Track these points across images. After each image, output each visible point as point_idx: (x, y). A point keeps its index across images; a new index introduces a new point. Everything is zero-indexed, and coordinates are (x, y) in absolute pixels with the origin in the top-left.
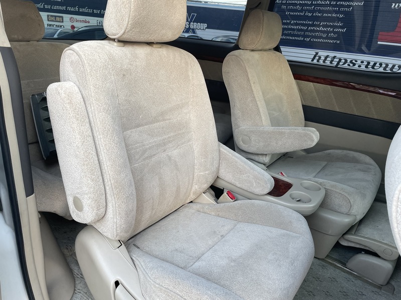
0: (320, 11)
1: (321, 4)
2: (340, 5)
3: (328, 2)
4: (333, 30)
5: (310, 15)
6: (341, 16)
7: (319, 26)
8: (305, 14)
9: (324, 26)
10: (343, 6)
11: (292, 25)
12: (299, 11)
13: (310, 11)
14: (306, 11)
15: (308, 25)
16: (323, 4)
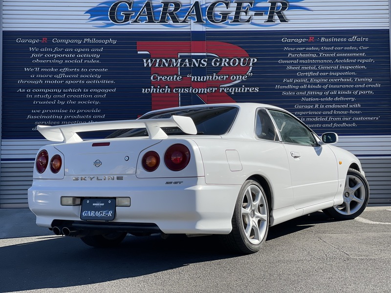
0: (73, 99)
1: (73, 92)
2: (93, 92)
3: (80, 90)
4: (92, 117)
5: (63, 103)
6: (97, 103)
7: (76, 114)
8: (56, 102)
9: (80, 114)
10: (96, 93)
11: (44, 114)
12: (49, 100)
13: (61, 100)
14: (57, 99)
15: (64, 114)
16: (75, 92)
